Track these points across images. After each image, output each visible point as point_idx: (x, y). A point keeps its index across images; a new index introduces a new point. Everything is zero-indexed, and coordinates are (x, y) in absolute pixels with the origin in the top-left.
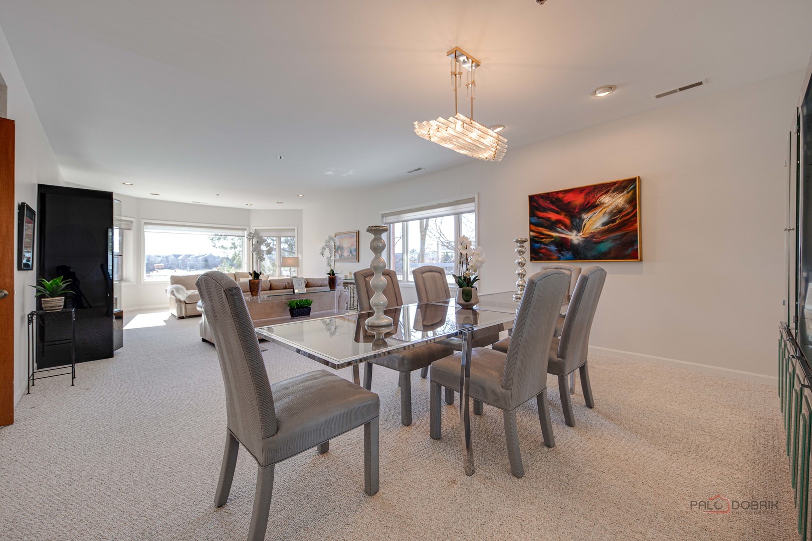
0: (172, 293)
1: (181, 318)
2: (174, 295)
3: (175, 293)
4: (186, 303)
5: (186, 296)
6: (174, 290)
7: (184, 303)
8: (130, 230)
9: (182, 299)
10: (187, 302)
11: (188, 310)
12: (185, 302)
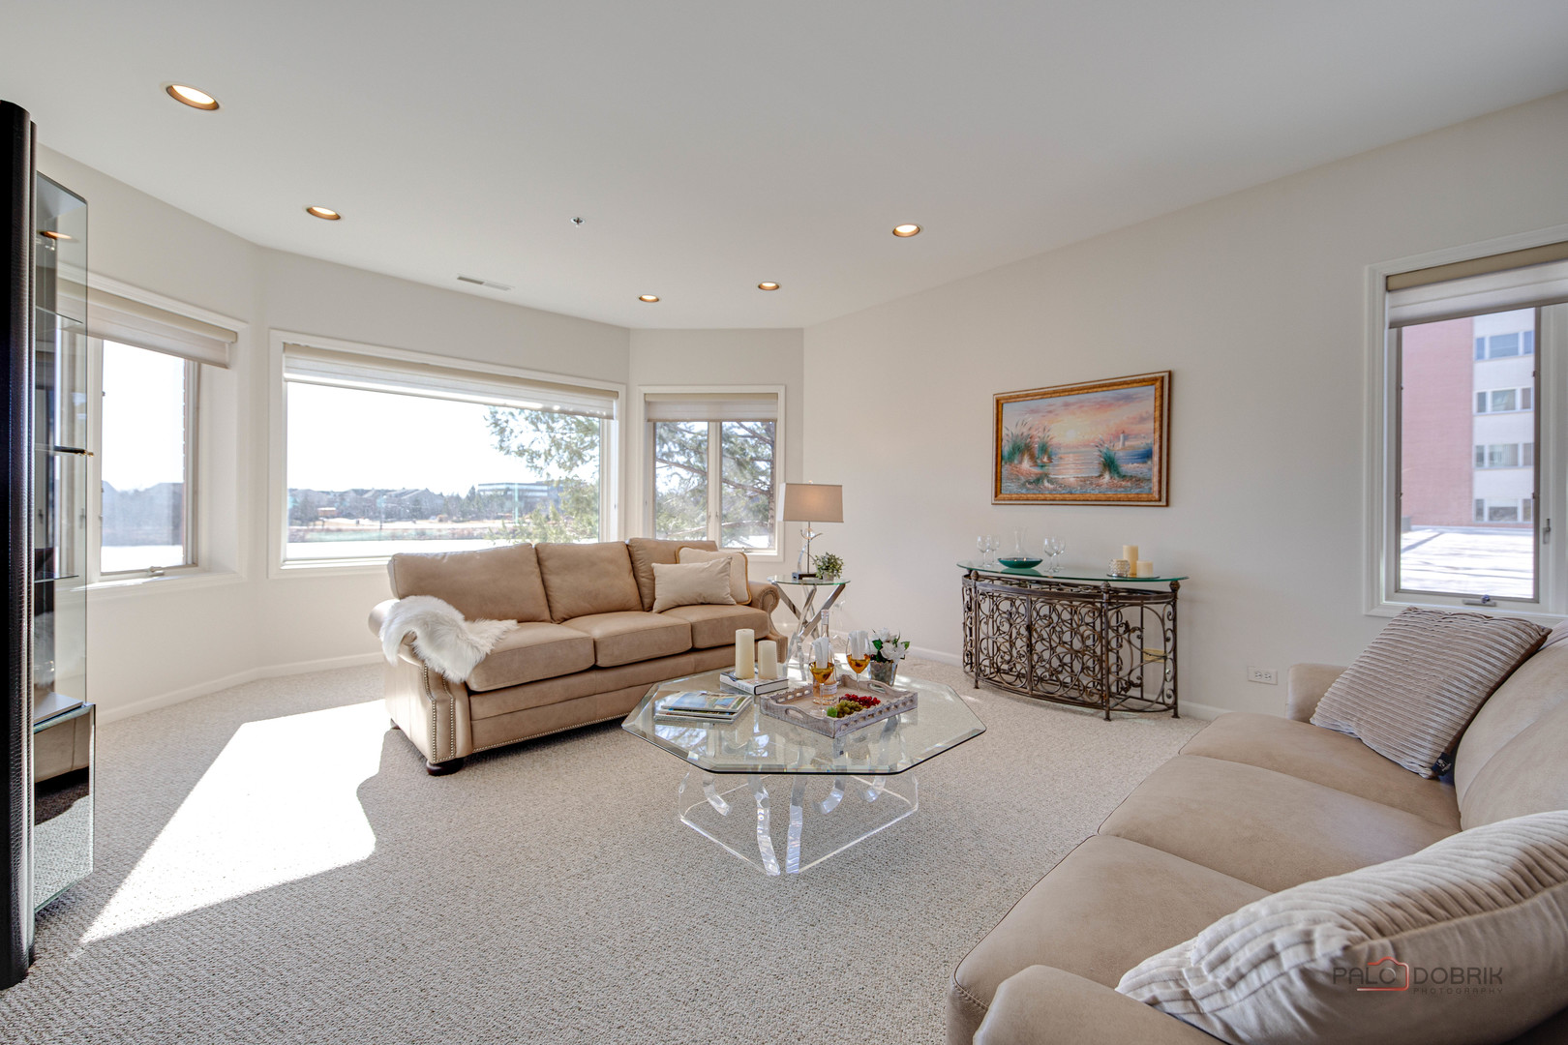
0: (408, 642)
1: (447, 768)
2: (414, 653)
3: (421, 644)
4: (471, 693)
5: (473, 657)
6: (418, 632)
7: (464, 695)
8: (225, 366)
9: (456, 673)
10: (474, 687)
11: (479, 727)
12: (465, 685)
